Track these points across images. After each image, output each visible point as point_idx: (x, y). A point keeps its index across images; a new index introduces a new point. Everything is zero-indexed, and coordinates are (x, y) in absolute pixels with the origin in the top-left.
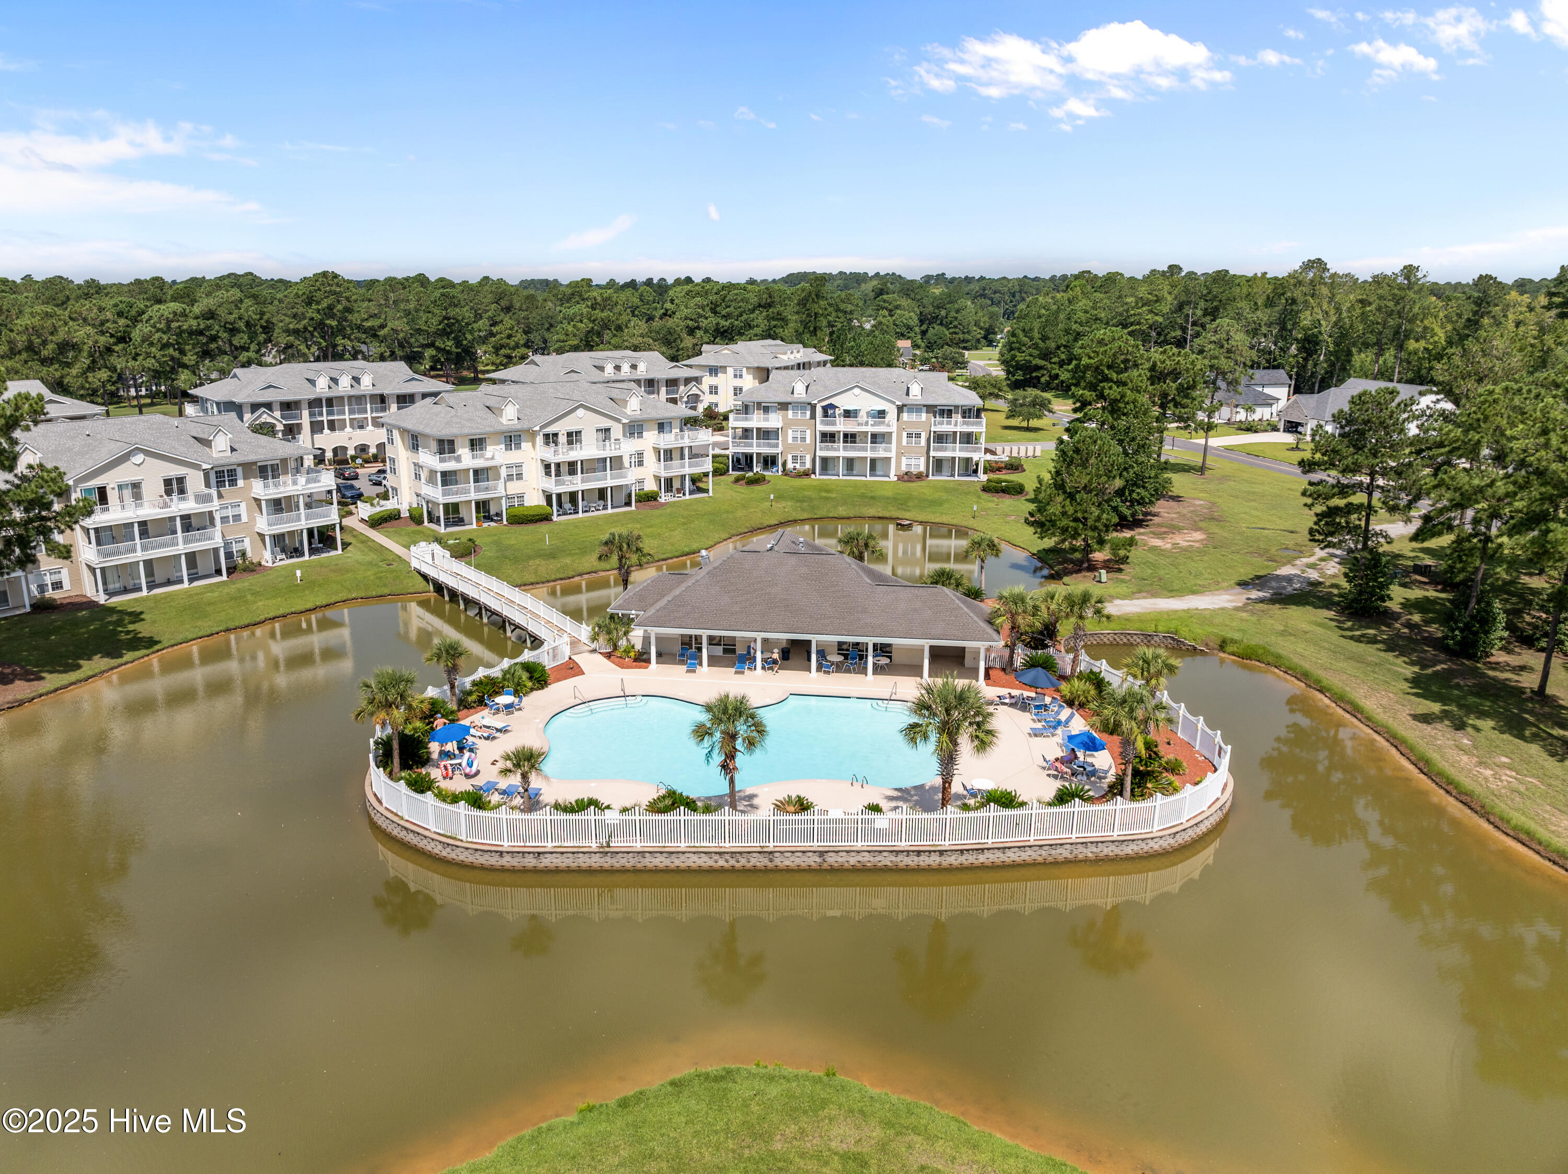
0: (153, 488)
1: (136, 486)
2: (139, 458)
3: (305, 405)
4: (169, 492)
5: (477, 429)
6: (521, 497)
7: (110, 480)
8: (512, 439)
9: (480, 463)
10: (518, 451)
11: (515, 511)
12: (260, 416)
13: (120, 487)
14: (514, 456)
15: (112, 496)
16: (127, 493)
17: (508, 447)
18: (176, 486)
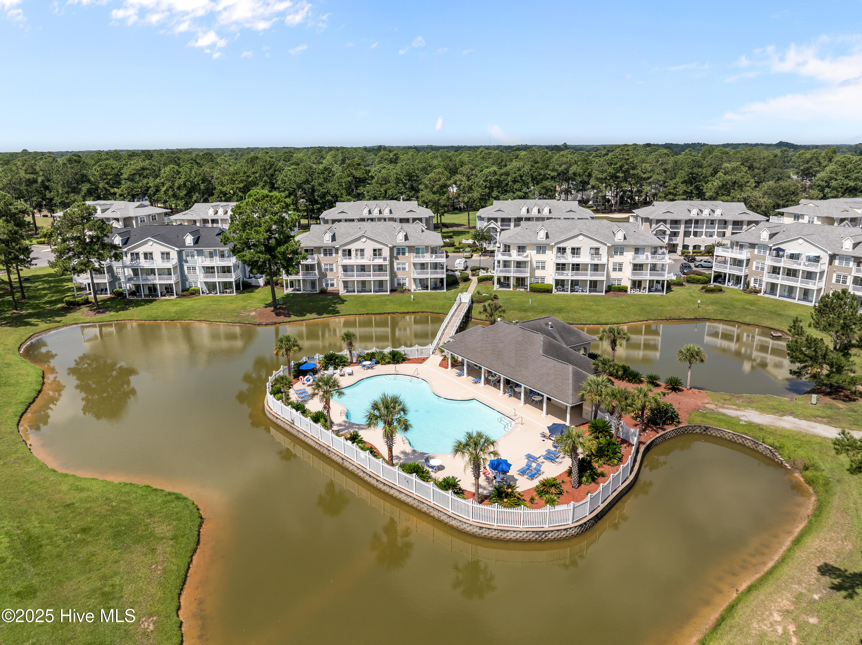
0: (368, 253)
1: (362, 250)
2: (364, 240)
3: (513, 220)
4: (375, 255)
5: (521, 242)
6: (543, 278)
7: (353, 247)
8: (541, 248)
9: (520, 259)
10: (543, 255)
11: (533, 285)
12: (490, 224)
13: (357, 250)
14: (541, 257)
15: (353, 253)
16: (359, 253)
17: (538, 252)
18: (377, 252)
